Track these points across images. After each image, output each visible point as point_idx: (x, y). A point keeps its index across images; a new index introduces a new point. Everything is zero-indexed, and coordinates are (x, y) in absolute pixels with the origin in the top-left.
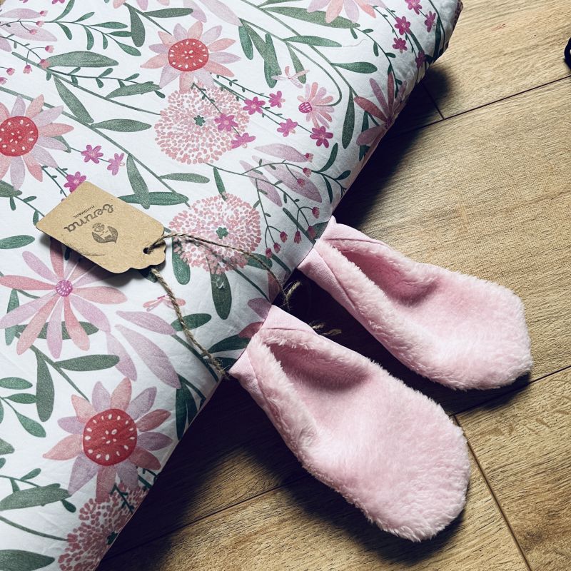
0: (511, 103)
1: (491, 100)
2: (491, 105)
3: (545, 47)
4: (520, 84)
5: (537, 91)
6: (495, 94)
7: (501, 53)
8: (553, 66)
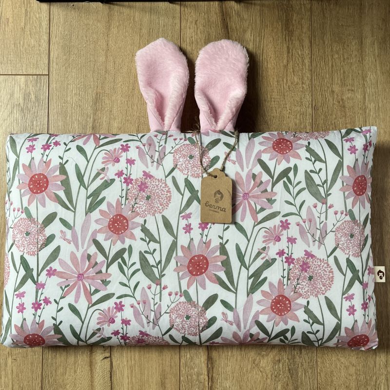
0: (53, 40)
1: (47, 49)
2: (50, 49)
3: (29, 6)
4: (44, 30)
5: (51, 25)
6: (45, 45)
7: (23, 29)
8: (41, 9)
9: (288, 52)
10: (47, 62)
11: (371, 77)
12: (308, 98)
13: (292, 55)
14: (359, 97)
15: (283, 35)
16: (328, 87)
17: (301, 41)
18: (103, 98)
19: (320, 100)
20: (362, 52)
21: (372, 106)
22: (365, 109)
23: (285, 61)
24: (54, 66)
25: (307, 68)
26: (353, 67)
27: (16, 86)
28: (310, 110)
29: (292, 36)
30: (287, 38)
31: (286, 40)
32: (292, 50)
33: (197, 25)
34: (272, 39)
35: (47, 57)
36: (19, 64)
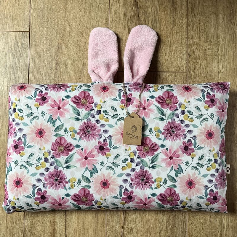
9: (174, 21)
10: (28, 24)
11: (222, 36)
12: (185, 48)
13: (176, 23)
14: (215, 48)
15: (170, 11)
16: (197, 42)
17: (181, 14)
18: (62, 46)
19: (192, 50)
20: (217, 21)
21: (222, 54)
22: (218, 55)
23: (171, 26)
24: (33, 26)
25: (184, 30)
26: (212, 30)
27: (10, 38)
28: (186, 55)
29: (176, 11)
30: (173, 12)
31: (172, 14)
32: (176, 20)
33: (119, 3)
34: (164, 13)
35: (28, 21)
36: (12, 25)
